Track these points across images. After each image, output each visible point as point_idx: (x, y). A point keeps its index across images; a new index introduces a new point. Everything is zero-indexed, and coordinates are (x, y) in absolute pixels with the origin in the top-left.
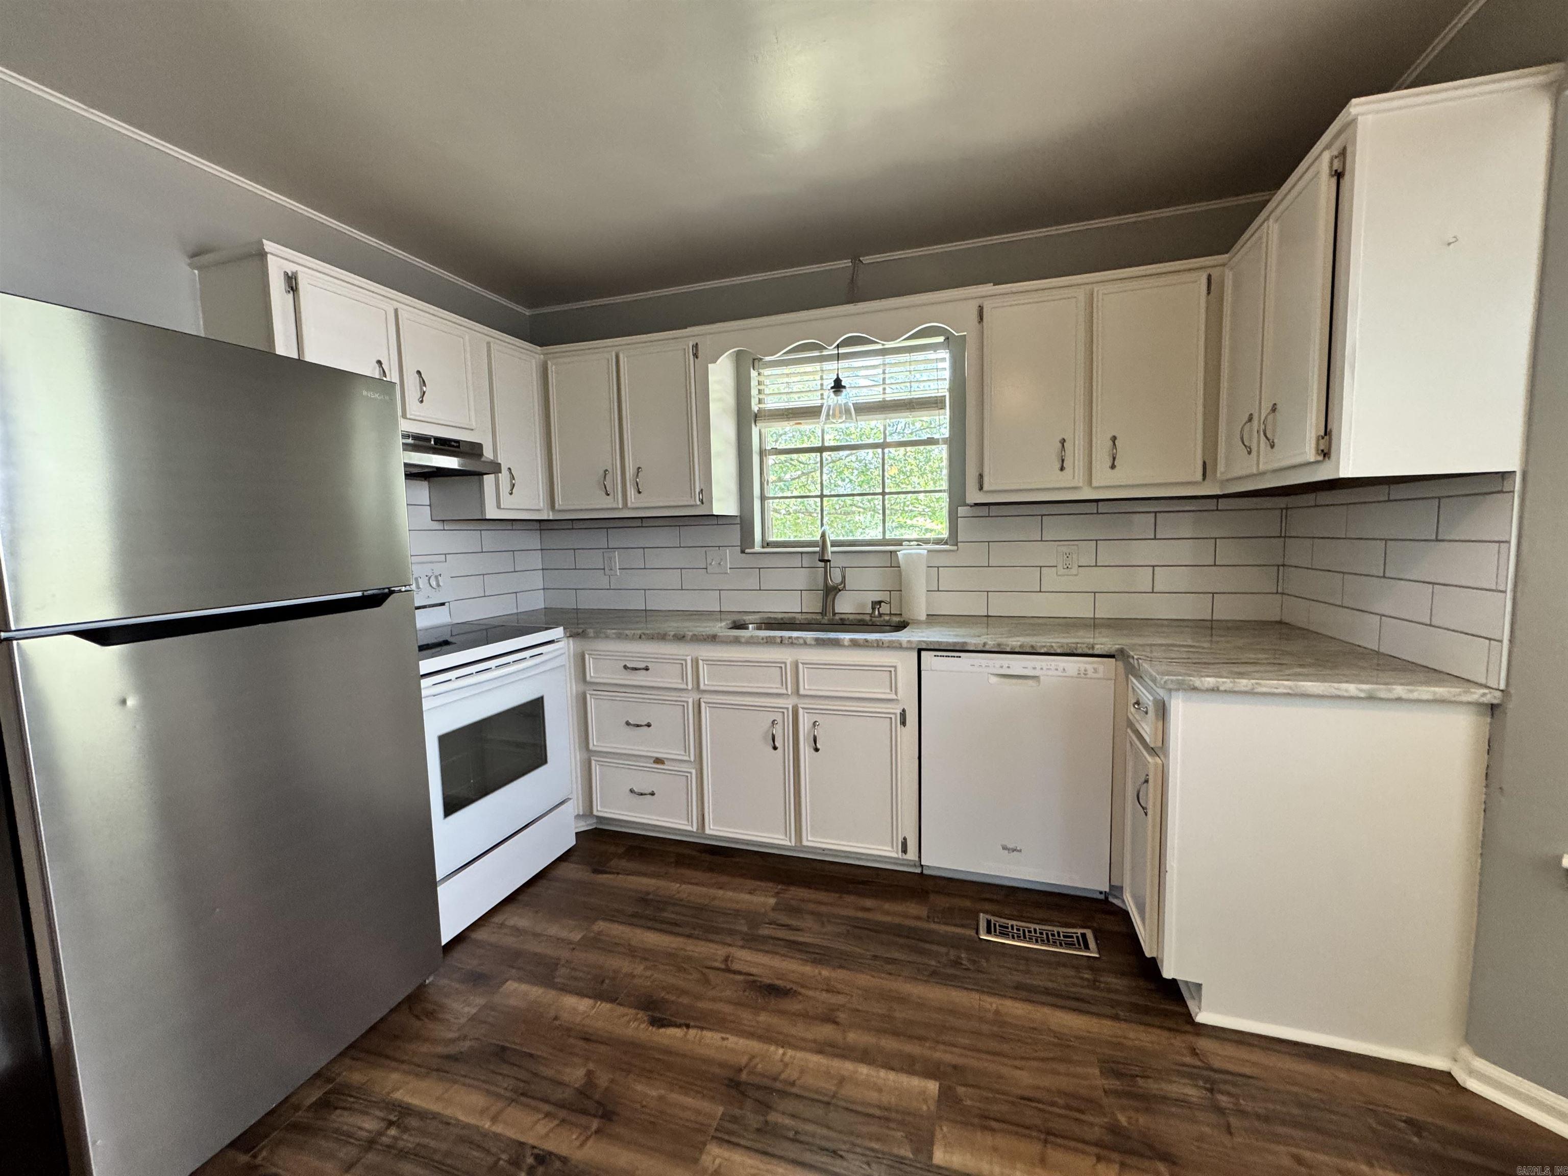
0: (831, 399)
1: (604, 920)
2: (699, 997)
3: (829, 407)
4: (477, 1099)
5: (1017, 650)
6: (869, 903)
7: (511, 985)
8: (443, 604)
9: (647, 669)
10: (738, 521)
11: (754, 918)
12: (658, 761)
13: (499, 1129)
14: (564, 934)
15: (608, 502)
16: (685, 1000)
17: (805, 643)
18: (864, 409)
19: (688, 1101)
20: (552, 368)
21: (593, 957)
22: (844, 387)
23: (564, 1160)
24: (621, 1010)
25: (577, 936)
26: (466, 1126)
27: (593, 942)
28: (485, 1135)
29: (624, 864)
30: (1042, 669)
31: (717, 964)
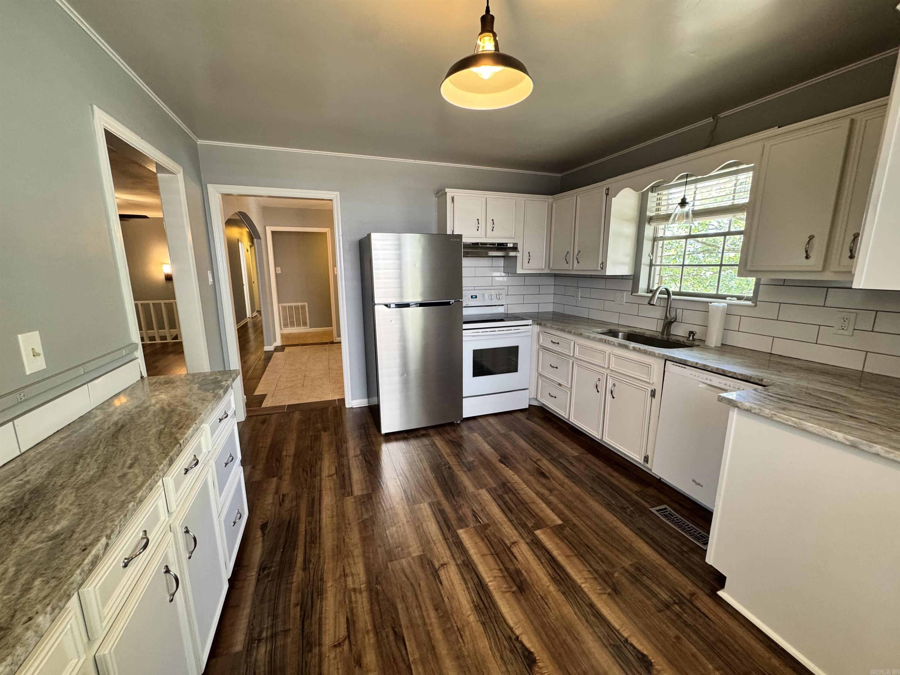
0: (679, 210)
1: (515, 432)
2: (518, 463)
3: (676, 215)
4: (448, 451)
5: (714, 371)
6: (615, 474)
7: (476, 434)
8: (503, 305)
9: (558, 343)
10: (632, 278)
11: (562, 455)
12: (560, 385)
13: (447, 458)
14: (500, 429)
15: (566, 267)
16: (514, 461)
17: (614, 344)
18: (697, 214)
19: (489, 479)
20: (554, 205)
21: (501, 439)
22: (687, 203)
23: (453, 471)
24: (495, 453)
25: (503, 432)
26: (442, 454)
27: (505, 436)
28: (444, 457)
29: (538, 421)
30: (730, 386)
31: (534, 459)
